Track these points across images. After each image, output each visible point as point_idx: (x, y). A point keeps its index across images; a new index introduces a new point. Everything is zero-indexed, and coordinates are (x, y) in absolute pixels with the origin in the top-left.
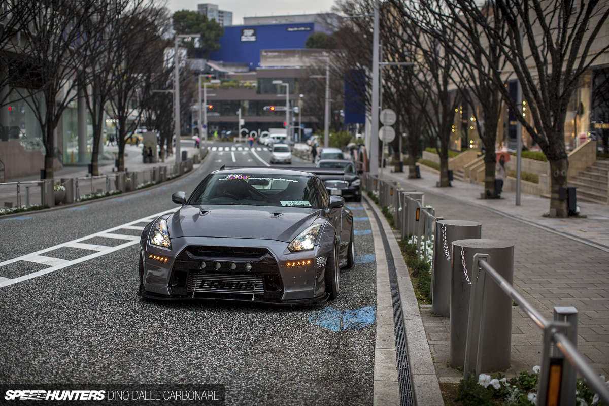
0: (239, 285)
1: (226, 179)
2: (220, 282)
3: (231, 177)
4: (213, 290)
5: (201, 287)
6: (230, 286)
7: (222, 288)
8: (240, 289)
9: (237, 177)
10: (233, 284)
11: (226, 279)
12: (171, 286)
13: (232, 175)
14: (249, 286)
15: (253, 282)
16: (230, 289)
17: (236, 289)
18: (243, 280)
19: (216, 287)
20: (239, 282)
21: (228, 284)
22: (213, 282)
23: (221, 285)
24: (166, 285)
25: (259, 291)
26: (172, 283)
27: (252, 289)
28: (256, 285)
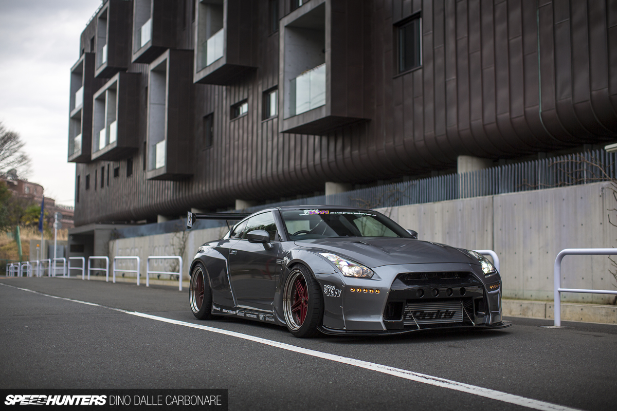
0: (439, 315)
2: (422, 312)
7: (424, 319)
10: (434, 313)
11: (428, 309)
14: (449, 315)
15: (451, 310)
16: (431, 319)
17: (436, 318)
20: (439, 311)
22: (415, 313)
23: (423, 315)
24: (379, 319)
25: (458, 318)
26: (387, 315)
27: (451, 317)
28: (454, 313)
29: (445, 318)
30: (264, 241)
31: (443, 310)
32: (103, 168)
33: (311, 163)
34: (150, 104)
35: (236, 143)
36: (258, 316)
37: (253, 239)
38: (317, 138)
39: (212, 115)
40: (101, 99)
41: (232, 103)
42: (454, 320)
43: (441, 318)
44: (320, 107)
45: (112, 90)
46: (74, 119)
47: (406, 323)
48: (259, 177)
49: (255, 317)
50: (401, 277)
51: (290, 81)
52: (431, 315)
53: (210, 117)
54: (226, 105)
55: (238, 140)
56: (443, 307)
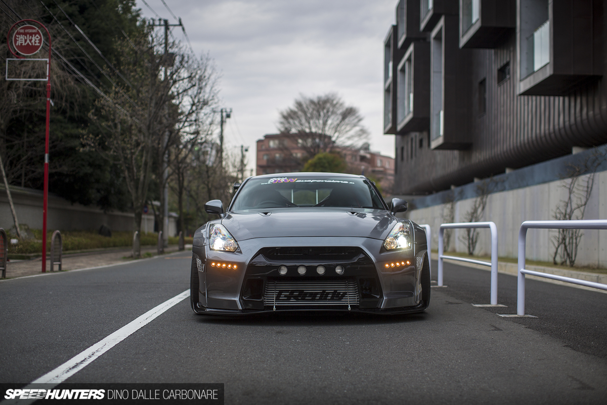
0: (324, 296)
1: (269, 183)
2: (301, 292)
3: (275, 181)
4: (293, 302)
5: (278, 299)
6: (313, 296)
7: (303, 299)
8: (325, 299)
9: (283, 180)
10: (317, 294)
11: (310, 288)
12: (242, 299)
13: (275, 179)
14: (337, 296)
15: (341, 291)
16: (313, 299)
17: (320, 299)
18: (330, 288)
19: (296, 298)
20: (324, 291)
21: (311, 294)
22: (292, 292)
23: (302, 295)
27: (340, 299)
28: (345, 294)
29: (332, 299)
32: (412, 140)
33: (557, 127)
34: (434, 72)
35: (502, 109)
38: (561, 98)
39: (484, 80)
40: (403, 70)
41: (499, 67)
43: (327, 299)
44: (545, 66)
45: (409, 60)
46: (387, 91)
48: (519, 144)
50: (264, 252)
51: (527, 39)
53: (483, 83)
54: (495, 68)
55: (503, 106)
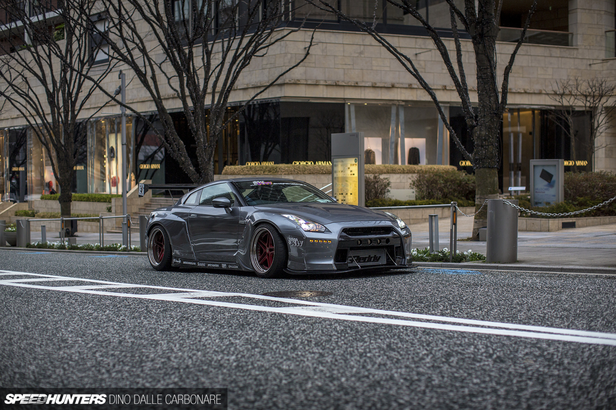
2: (358, 257)
7: (360, 262)
11: (362, 254)
15: (378, 256)
16: (364, 262)
20: (370, 256)
24: (331, 262)
25: (383, 261)
26: (336, 260)
27: (378, 261)
28: (380, 257)
29: (374, 261)
30: (226, 206)
31: (372, 255)
36: (220, 265)
37: (217, 205)
42: (379, 263)
43: (371, 261)
47: (350, 265)
49: (218, 266)
50: (345, 230)
52: (364, 259)
56: (372, 253)
